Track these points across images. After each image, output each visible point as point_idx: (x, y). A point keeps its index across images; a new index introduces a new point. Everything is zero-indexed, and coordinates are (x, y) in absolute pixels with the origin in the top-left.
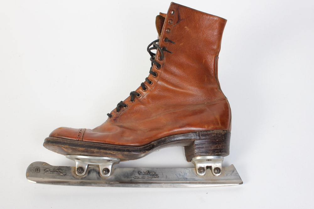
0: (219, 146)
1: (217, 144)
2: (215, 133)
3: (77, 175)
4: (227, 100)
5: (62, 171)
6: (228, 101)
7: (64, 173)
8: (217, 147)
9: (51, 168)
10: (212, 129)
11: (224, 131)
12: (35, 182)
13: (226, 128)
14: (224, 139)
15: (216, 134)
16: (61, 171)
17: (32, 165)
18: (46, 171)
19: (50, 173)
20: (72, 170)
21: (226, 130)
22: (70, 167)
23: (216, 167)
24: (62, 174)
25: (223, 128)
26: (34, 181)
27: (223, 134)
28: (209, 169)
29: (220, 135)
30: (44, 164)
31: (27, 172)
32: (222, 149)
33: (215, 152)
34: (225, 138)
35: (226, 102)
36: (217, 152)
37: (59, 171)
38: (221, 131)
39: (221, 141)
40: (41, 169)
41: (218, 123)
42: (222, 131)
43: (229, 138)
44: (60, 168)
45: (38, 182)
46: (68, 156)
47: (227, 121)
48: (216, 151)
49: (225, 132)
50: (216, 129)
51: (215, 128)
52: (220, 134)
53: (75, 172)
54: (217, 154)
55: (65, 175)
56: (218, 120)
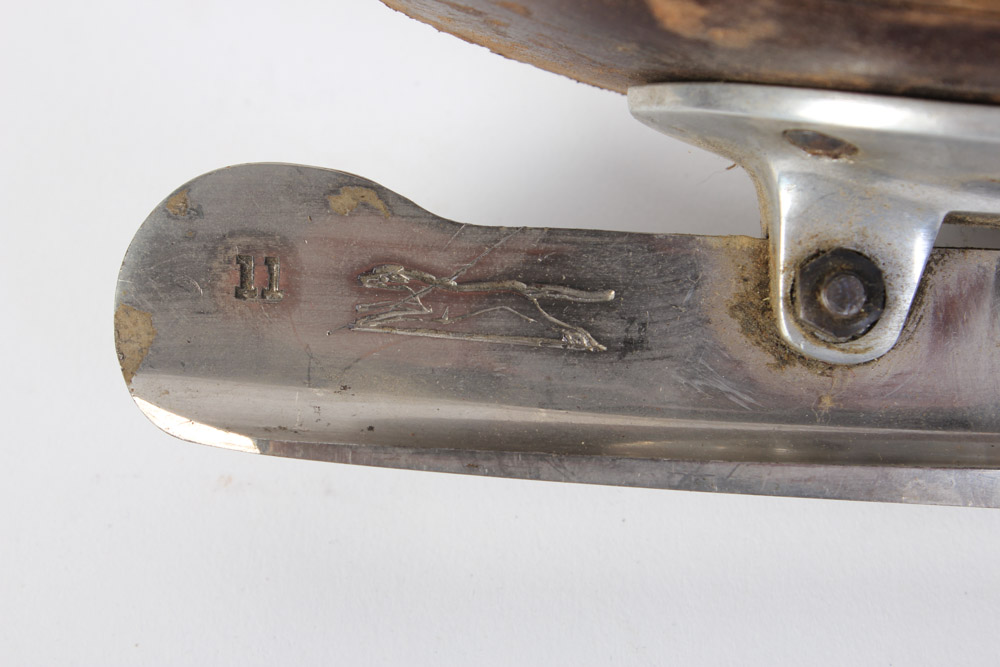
3: (786, 355)
5: (584, 297)
7: (615, 329)
9: (440, 260)
12: (246, 443)
16: (567, 293)
17: (185, 204)
18: (380, 292)
19: (434, 323)
20: (723, 286)
22: (683, 241)
24: (586, 340)
26: (228, 428)
30: (344, 200)
31: (126, 308)
37: (547, 291)
40: (310, 257)
44: (558, 259)
45: (281, 440)
46: (670, 99)
53: (756, 312)
55: (629, 346)
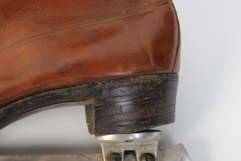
0: (151, 111)
1: (145, 107)
2: (141, 82)
4: (173, 4)
6: (174, 7)
8: (145, 113)
10: (134, 75)
11: (161, 75)
13: (166, 68)
14: (161, 93)
15: (144, 85)
21: (166, 72)
23: (145, 151)
25: (160, 69)
27: (159, 83)
28: (130, 156)
29: (151, 86)
32: (157, 117)
33: (140, 125)
34: (164, 91)
35: (170, 8)
36: (145, 125)
38: (155, 78)
39: (155, 99)
41: (149, 60)
42: (157, 76)
43: (175, 89)
47: (169, 52)
48: (143, 123)
49: (164, 77)
50: (144, 73)
51: (141, 72)
52: (152, 83)
54: (145, 128)
56: (149, 52)
